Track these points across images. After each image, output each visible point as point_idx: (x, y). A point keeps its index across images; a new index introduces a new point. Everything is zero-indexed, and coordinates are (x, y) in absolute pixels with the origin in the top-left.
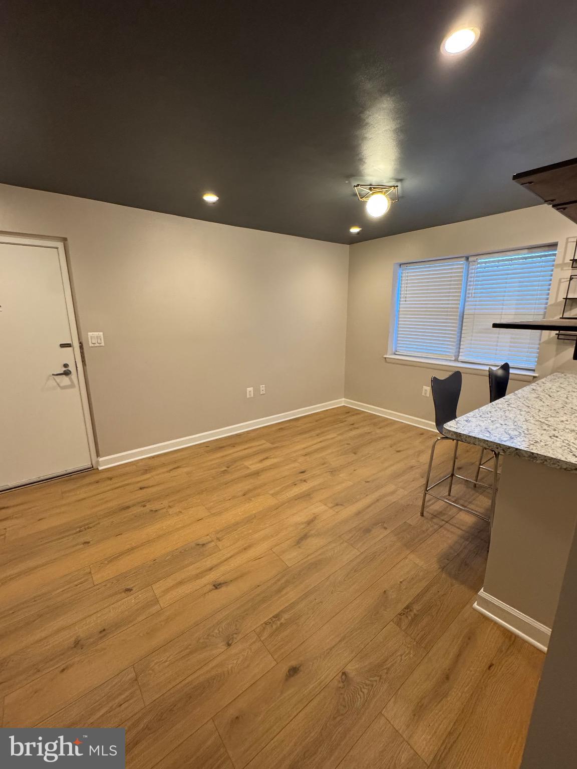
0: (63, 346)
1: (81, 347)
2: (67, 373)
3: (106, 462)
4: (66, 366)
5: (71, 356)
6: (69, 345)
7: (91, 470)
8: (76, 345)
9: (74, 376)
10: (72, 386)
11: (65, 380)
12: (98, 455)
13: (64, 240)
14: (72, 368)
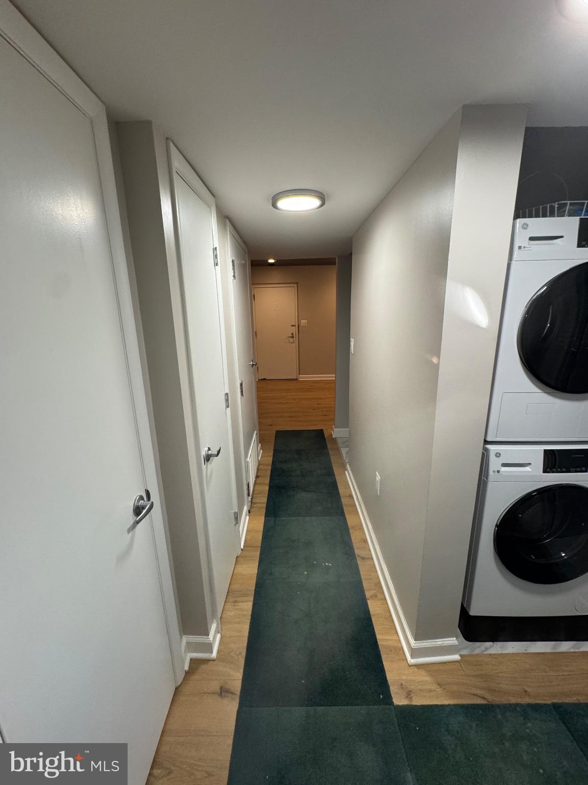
0: (292, 326)
1: (298, 326)
2: (293, 337)
3: (303, 378)
4: (293, 334)
5: (294, 330)
6: (295, 326)
7: (296, 379)
8: (297, 326)
9: (294, 338)
10: (293, 342)
11: (292, 340)
12: (299, 374)
13: (297, 283)
14: (294, 335)
